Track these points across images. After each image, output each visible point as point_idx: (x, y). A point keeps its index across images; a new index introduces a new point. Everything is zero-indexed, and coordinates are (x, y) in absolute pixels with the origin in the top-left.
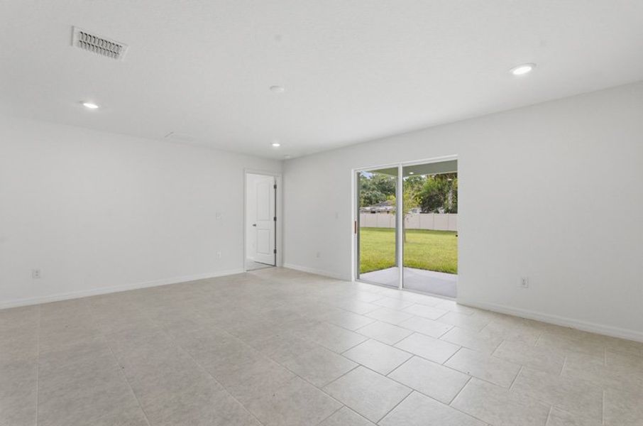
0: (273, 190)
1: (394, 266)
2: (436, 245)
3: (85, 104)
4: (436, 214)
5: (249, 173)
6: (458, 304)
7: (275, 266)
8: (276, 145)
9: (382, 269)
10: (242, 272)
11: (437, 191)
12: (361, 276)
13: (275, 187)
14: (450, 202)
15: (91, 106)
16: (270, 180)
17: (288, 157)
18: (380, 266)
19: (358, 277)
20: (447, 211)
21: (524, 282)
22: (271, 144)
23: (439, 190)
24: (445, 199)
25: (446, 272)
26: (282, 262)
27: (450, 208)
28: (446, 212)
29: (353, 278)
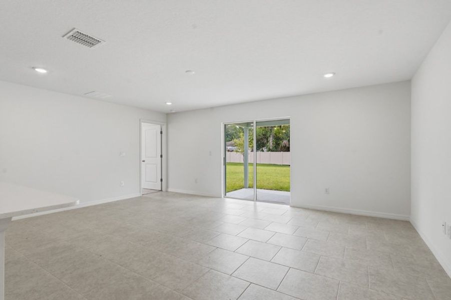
0: (160, 134)
1: (243, 188)
2: (265, 173)
3: (36, 70)
4: (262, 152)
5: (144, 122)
6: (291, 206)
7: (161, 190)
8: (169, 104)
9: (236, 190)
10: (139, 196)
11: (262, 135)
12: (227, 194)
13: (161, 133)
14: (271, 144)
15: (41, 71)
16: (157, 128)
17: (174, 112)
18: (234, 188)
19: (225, 195)
20: (270, 150)
21: (327, 191)
22: (166, 103)
23: (263, 135)
24: (267, 142)
25: (277, 190)
26: (167, 187)
27: (271, 148)
28: (268, 151)
29: (223, 195)
